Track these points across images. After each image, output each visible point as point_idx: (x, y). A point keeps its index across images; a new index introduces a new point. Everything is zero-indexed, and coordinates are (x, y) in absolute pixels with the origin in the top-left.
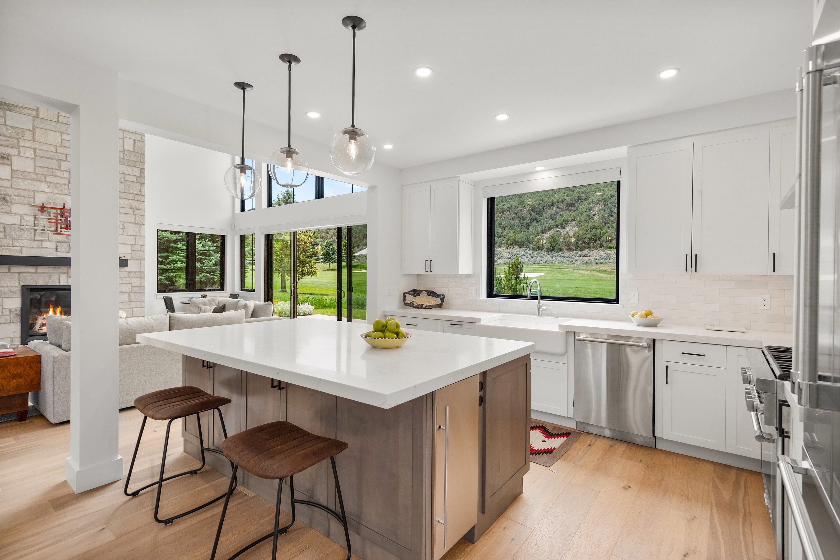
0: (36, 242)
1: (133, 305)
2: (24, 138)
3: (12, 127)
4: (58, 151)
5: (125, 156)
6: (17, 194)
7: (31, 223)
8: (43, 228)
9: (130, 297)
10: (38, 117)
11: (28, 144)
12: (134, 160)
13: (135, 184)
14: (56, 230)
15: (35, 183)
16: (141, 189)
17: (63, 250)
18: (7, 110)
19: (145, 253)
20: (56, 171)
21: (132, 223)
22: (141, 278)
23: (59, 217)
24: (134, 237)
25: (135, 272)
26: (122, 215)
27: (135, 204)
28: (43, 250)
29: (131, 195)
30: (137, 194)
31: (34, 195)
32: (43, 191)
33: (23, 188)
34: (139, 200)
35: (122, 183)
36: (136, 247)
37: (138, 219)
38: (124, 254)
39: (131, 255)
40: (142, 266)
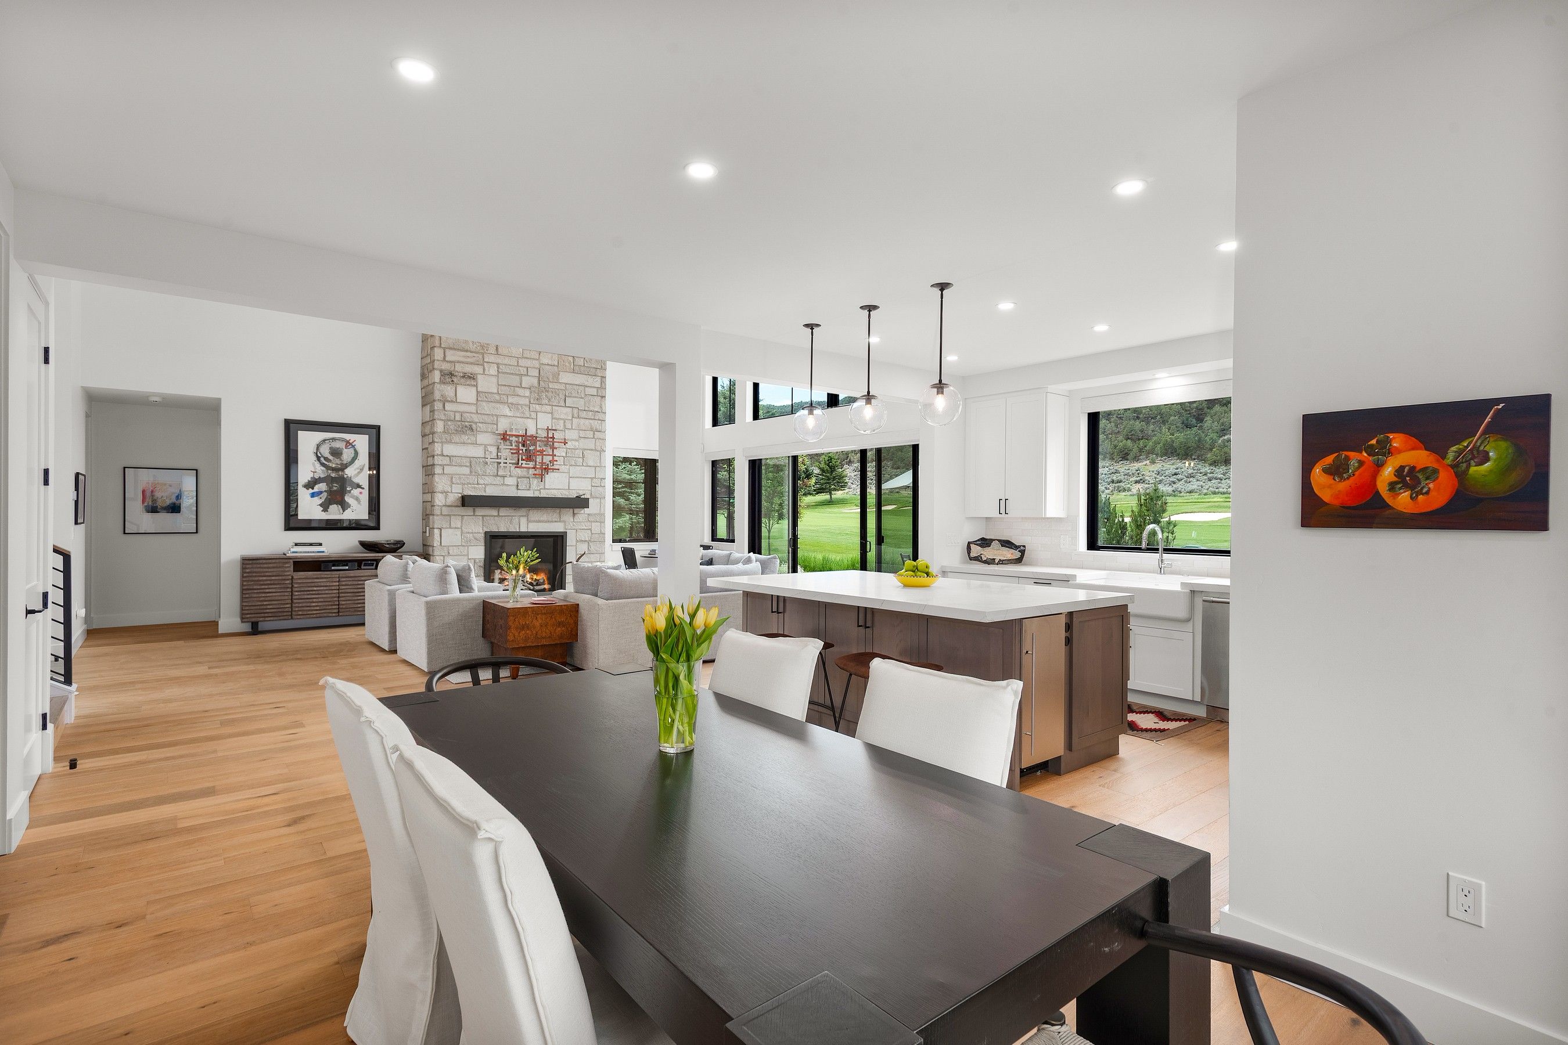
0: (498, 478)
1: (592, 557)
2: (489, 352)
4: (520, 364)
5: (585, 362)
6: (481, 421)
7: (494, 455)
8: (506, 461)
9: (590, 548)
11: (492, 359)
12: (595, 366)
13: (595, 398)
14: (518, 464)
15: (498, 405)
16: (601, 405)
17: (524, 487)
19: (605, 489)
20: (517, 389)
21: (592, 450)
22: (601, 522)
23: (521, 448)
24: (594, 468)
25: (596, 515)
26: (582, 440)
27: (596, 424)
28: (505, 487)
29: (591, 413)
30: (597, 412)
31: (497, 420)
32: (505, 415)
33: (488, 413)
34: (599, 420)
35: (582, 398)
36: (597, 482)
37: (598, 444)
38: (584, 491)
39: (591, 492)
40: (602, 506)
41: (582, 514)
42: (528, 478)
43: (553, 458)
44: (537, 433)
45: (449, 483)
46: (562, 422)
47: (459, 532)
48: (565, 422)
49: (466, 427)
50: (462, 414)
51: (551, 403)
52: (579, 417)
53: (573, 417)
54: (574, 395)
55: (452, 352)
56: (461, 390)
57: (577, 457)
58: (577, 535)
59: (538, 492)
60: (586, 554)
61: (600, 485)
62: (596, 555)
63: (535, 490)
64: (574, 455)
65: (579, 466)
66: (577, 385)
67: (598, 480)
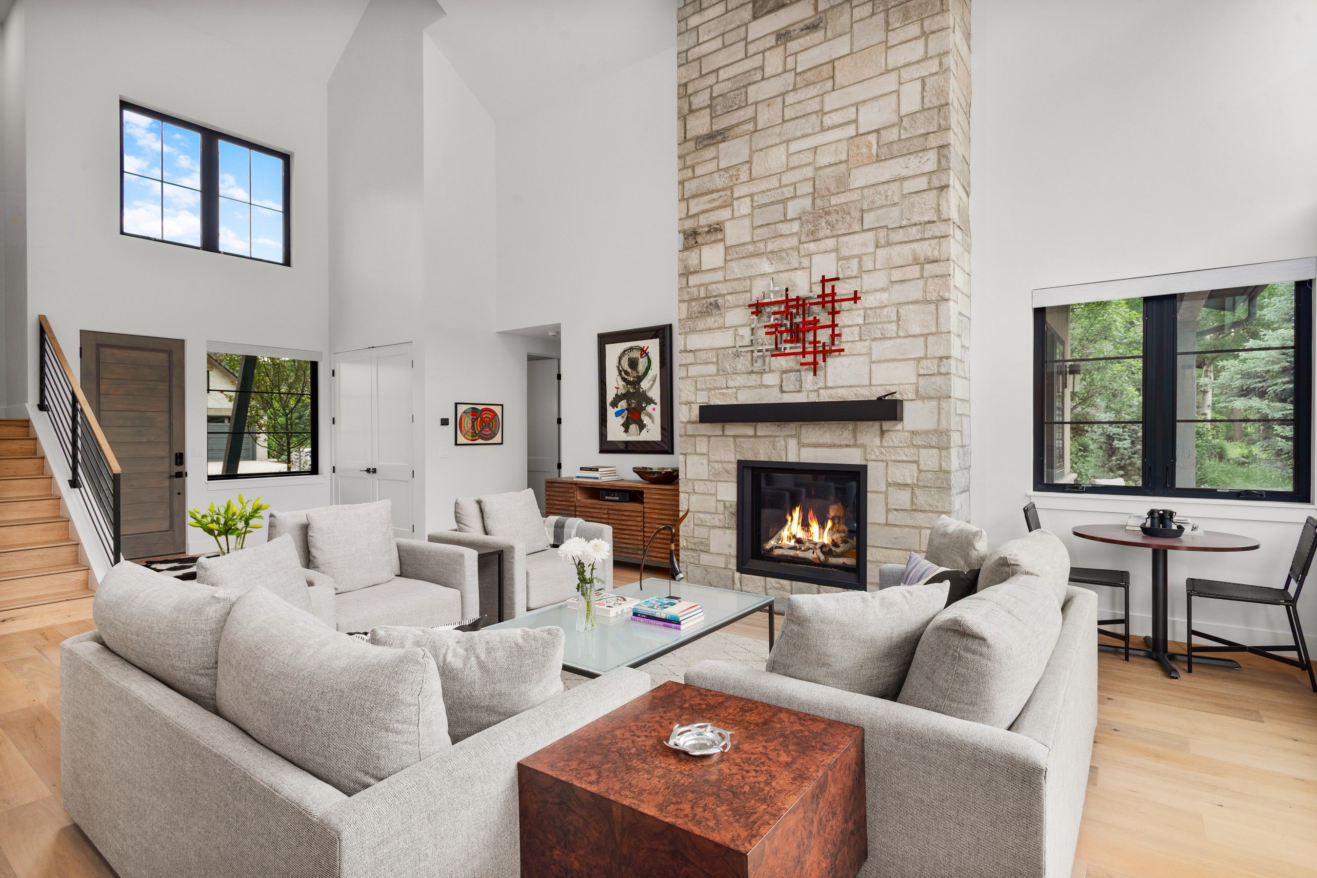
0: (754, 376)
2: (739, 181)
3: (726, 170)
4: (783, 183)
5: (902, 131)
6: (731, 290)
7: (747, 340)
8: (763, 347)
9: (914, 499)
10: (756, 131)
11: (743, 190)
12: (923, 131)
13: (925, 194)
14: (779, 349)
15: (753, 261)
16: (939, 205)
17: (791, 387)
18: (720, 142)
19: (950, 380)
20: (780, 225)
21: (916, 302)
22: (940, 448)
23: (783, 321)
24: (922, 339)
25: (926, 433)
26: (897, 287)
28: (764, 391)
29: (914, 229)
30: (930, 222)
31: (751, 285)
32: (763, 273)
33: (739, 276)
34: (934, 238)
35: (895, 204)
36: (931, 366)
37: (931, 288)
38: (901, 386)
39: (917, 388)
40: (943, 415)
41: (899, 431)
42: (799, 371)
43: (833, 331)
44: (811, 292)
45: (693, 389)
46: (856, 260)
47: (704, 460)
48: (860, 261)
49: (711, 304)
50: (706, 285)
51: (835, 233)
52: (889, 244)
53: (877, 247)
54: (878, 203)
55: (696, 200)
56: (706, 251)
57: (884, 322)
58: (889, 472)
59: (815, 394)
60: (907, 510)
61: (936, 372)
62: (930, 514)
63: (811, 391)
64: (879, 320)
65: (890, 338)
66: (884, 183)
67: (933, 360)
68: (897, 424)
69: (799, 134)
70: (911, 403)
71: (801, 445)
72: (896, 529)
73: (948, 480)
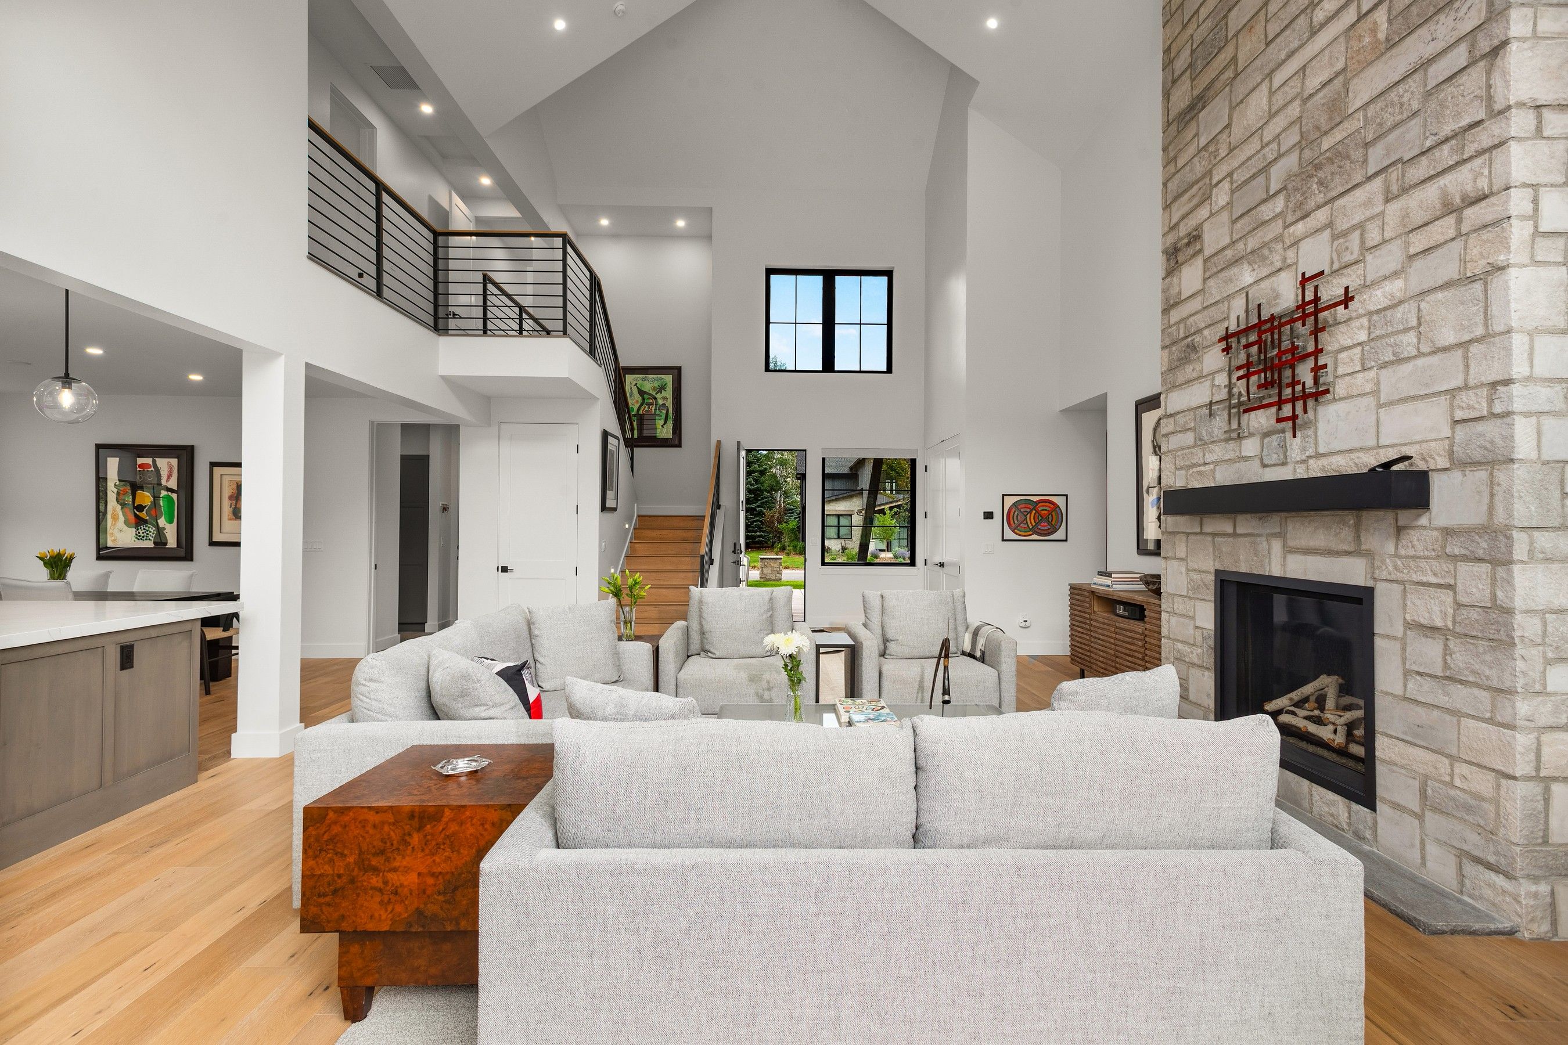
0: (1231, 444)
1: (1459, 696)
2: (1218, 159)
3: (1205, 147)
6: (1208, 322)
9: (1448, 657)
10: (1236, 76)
14: (1249, 399)
15: (1232, 272)
16: (1489, 86)
17: (1274, 459)
18: (1200, 111)
20: (1262, 208)
21: (1448, 285)
22: (1493, 563)
23: (1253, 356)
24: (1460, 353)
25: (1467, 531)
26: (1419, 264)
28: (1243, 465)
29: (1446, 148)
30: (1473, 126)
31: (1229, 307)
32: (1242, 287)
33: (1217, 299)
34: (1479, 153)
35: (1415, 114)
36: (1476, 402)
37: (1474, 252)
38: (1424, 445)
39: (1452, 446)
40: (1499, 498)
41: (1423, 527)
42: (1279, 432)
43: (1316, 361)
44: (1297, 302)
46: (1357, 233)
47: (1184, 569)
48: (1363, 233)
49: (1189, 346)
50: (1185, 320)
51: (1329, 196)
52: (1405, 190)
53: (1387, 200)
54: (1389, 123)
55: (1177, 203)
56: (1186, 271)
57: (1398, 332)
58: (1408, 602)
59: (1303, 466)
60: (1436, 677)
61: (1485, 413)
62: (1476, 691)
63: (1298, 462)
64: (1390, 329)
65: (1408, 359)
66: (1397, 83)
67: (1478, 391)
68: (1419, 516)
69: (1283, 56)
70: (1444, 476)
71: (1288, 550)
72: (1420, 710)
73: (1509, 627)
